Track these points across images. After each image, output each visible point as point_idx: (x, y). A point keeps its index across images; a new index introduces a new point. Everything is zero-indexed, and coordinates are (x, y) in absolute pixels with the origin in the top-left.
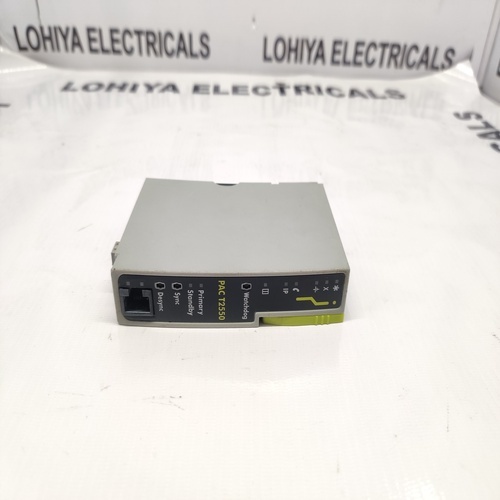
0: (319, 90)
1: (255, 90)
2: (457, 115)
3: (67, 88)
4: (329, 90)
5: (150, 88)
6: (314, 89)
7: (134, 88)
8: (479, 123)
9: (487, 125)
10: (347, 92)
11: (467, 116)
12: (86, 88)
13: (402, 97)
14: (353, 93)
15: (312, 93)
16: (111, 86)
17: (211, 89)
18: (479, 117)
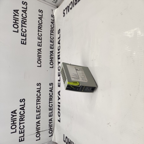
0: (59, 53)
1: (59, 70)
2: (64, 16)
3: (59, 121)
4: (59, 50)
5: (59, 99)
6: (59, 54)
7: (59, 103)
8: (66, 11)
9: (66, 9)
10: (59, 45)
11: (64, 13)
12: (59, 116)
13: (60, 30)
14: (59, 43)
15: (60, 55)
16: (59, 109)
17: (59, 82)
18: (64, 10)
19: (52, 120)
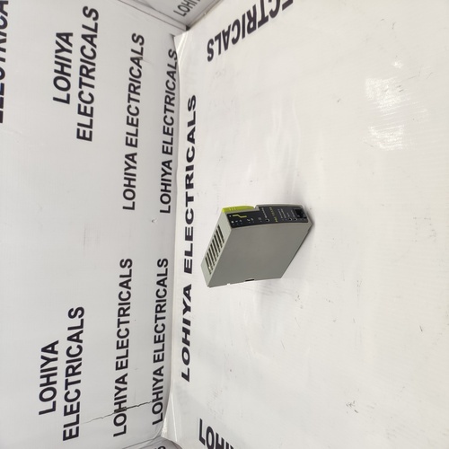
0: (189, 168)
1: (189, 222)
2: (210, 59)
3: (186, 377)
4: (189, 160)
5: (187, 309)
6: (190, 173)
7: (186, 322)
8: (216, 43)
9: (218, 37)
10: (190, 145)
11: (210, 51)
12: (187, 362)
13: (194, 98)
14: (191, 140)
15: (192, 175)
16: (185, 341)
17: (188, 258)
18: (211, 42)
19: (163, 371)
